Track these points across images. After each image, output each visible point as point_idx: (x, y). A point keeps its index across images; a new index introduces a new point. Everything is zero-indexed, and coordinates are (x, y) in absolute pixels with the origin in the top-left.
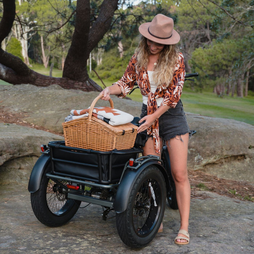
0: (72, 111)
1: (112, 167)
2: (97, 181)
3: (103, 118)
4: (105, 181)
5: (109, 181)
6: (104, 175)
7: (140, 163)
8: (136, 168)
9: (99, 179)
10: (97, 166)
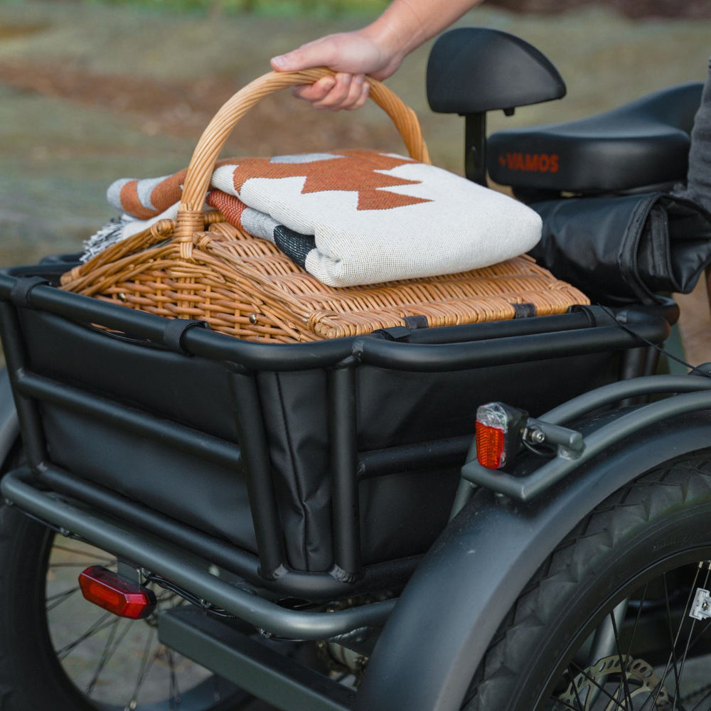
0: (115, 190)
1: (355, 464)
2: (252, 566)
3: (270, 227)
4: (307, 571)
5: (339, 574)
6: (296, 529)
7: (575, 450)
8: (527, 488)
9: (255, 546)
10: (233, 454)
